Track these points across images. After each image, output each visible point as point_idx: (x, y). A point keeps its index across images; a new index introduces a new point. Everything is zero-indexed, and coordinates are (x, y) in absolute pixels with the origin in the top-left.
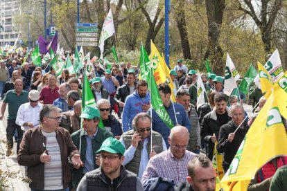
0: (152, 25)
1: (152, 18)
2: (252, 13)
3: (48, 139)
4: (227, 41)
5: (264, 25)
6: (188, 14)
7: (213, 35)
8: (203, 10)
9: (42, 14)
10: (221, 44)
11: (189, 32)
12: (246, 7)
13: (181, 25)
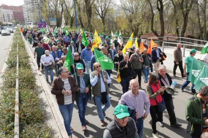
0: (72, 18)
1: (72, 16)
2: (99, 15)
3: (65, 83)
4: (93, 22)
5: (103, 18)
6: (82, 16)
7: (89, 21)
8: (86, 14)
9: (38, 15)
10: (92, 24)
11: (83, 21)
12: (97, 12)
13: (80, 19)
